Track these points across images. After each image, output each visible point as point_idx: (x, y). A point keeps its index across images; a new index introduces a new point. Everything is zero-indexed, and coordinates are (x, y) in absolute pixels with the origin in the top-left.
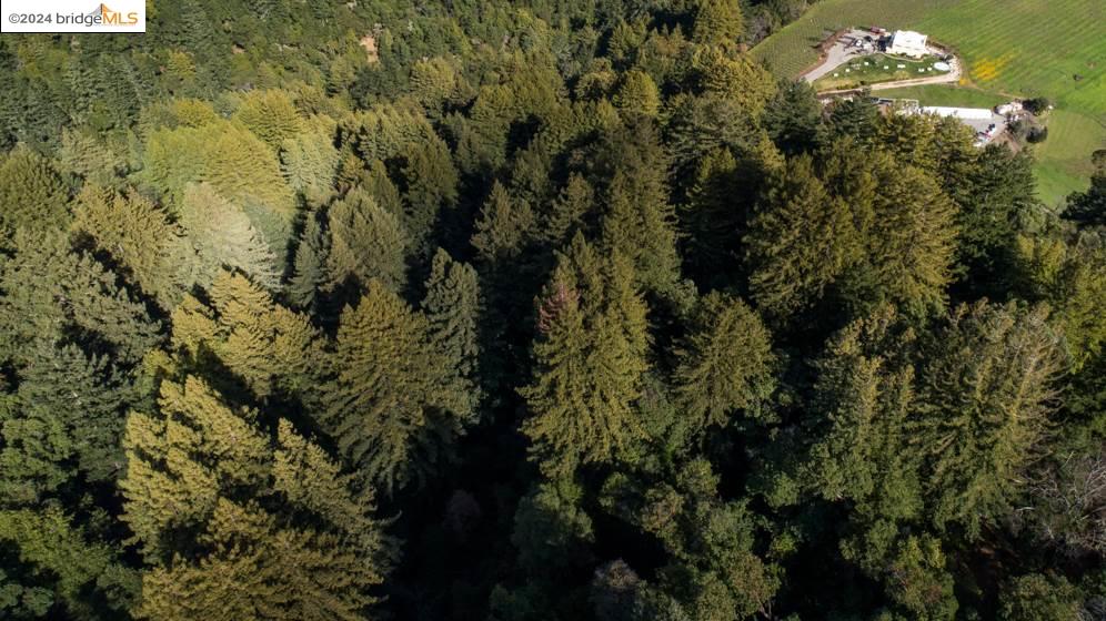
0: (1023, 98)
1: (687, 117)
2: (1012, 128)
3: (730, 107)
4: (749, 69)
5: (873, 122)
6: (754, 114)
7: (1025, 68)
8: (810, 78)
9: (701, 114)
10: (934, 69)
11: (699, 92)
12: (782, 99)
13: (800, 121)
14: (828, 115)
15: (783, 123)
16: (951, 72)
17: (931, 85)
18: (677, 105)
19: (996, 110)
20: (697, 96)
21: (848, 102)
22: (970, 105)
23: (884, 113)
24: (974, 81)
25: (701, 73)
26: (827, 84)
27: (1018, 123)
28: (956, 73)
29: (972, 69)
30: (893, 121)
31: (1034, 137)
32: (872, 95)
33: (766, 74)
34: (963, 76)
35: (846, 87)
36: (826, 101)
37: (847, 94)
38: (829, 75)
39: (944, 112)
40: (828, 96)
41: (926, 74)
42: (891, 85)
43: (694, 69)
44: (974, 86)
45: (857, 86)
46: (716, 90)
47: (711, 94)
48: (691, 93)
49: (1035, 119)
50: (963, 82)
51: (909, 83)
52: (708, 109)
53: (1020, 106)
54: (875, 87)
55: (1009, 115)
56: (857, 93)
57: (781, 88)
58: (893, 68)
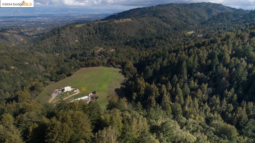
0: (92, 92)
1: (22, 119)
2: (92, 98)
3: (33, 114)
4: (35, 104)
5: (66, 106)
6: (39, 113)
7: (90, 87)
8: (50, 102)
9: (26, 117)
10: (74, 92)
11: (24, 113)
12: (45, 108)
13: (50, 111)
14: (56, 108)
15: (46, 112)
16: (77, 92)
17: (75, 95)
18: (19, 118)
19: (88, 96)
20: (23, 114)
21: (60, 103)
22: (83, 96)
23: (68, 103)
24: (82, 92)
25: (23, 109)
26: (54, 102)
27: (93, 96)
28: (79, 91)
29: (81, 90)
30: (70, 104)
31: (96, 98)
32: (64, 101)
33: (39, 104)
34: (80, 92)
35: (58, 101)
36: (55, 105)
37: (59, 102)
38: (54, 100)
39: (79, 99)
40: (55, 104)
41: (73, 93)
42: (67, 98)
43: (21, 109)
44: (83, 93)
45: (60, 100)
46: (28, 111)
47: (27, 112)
48: (22, 114)
49: (95, 95)
50: (80, 93)
51: (71, 96)
52: (27, 116)
53: (92, 94)
54: (64, 99)
55: (91, 96)
56: (61, 101)
57: (44, 106)
58: (66, 94)
